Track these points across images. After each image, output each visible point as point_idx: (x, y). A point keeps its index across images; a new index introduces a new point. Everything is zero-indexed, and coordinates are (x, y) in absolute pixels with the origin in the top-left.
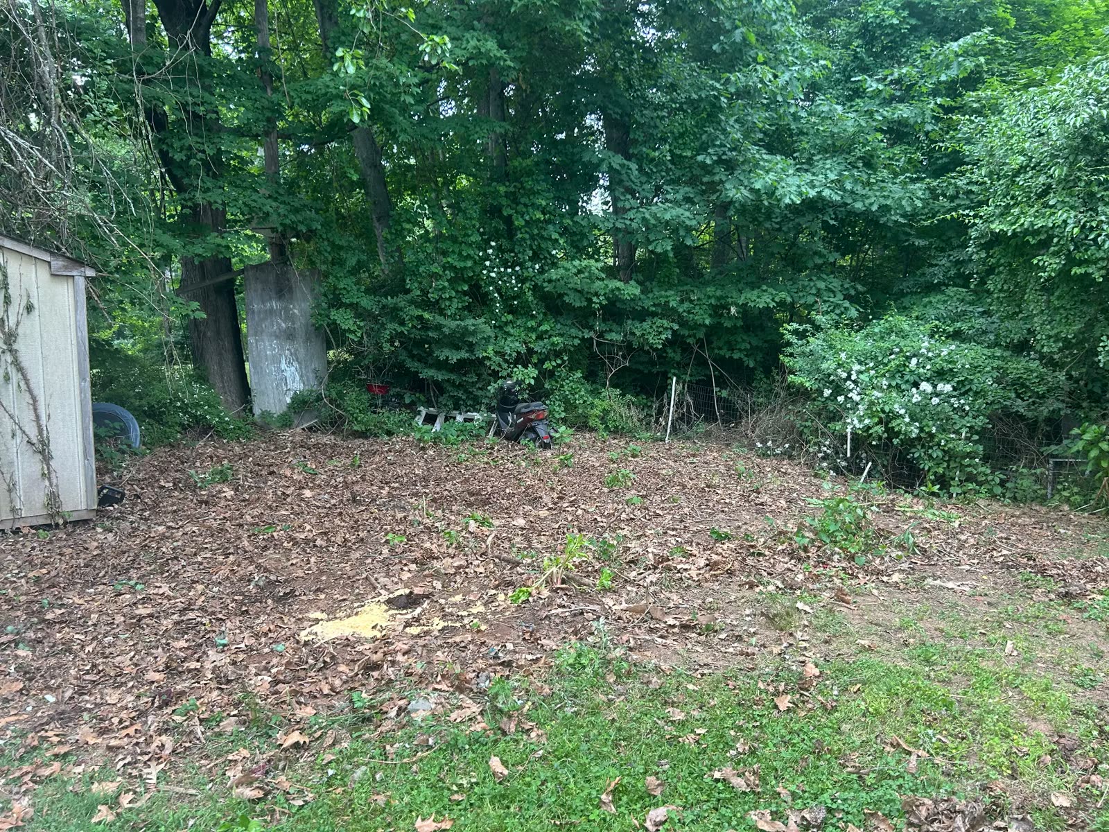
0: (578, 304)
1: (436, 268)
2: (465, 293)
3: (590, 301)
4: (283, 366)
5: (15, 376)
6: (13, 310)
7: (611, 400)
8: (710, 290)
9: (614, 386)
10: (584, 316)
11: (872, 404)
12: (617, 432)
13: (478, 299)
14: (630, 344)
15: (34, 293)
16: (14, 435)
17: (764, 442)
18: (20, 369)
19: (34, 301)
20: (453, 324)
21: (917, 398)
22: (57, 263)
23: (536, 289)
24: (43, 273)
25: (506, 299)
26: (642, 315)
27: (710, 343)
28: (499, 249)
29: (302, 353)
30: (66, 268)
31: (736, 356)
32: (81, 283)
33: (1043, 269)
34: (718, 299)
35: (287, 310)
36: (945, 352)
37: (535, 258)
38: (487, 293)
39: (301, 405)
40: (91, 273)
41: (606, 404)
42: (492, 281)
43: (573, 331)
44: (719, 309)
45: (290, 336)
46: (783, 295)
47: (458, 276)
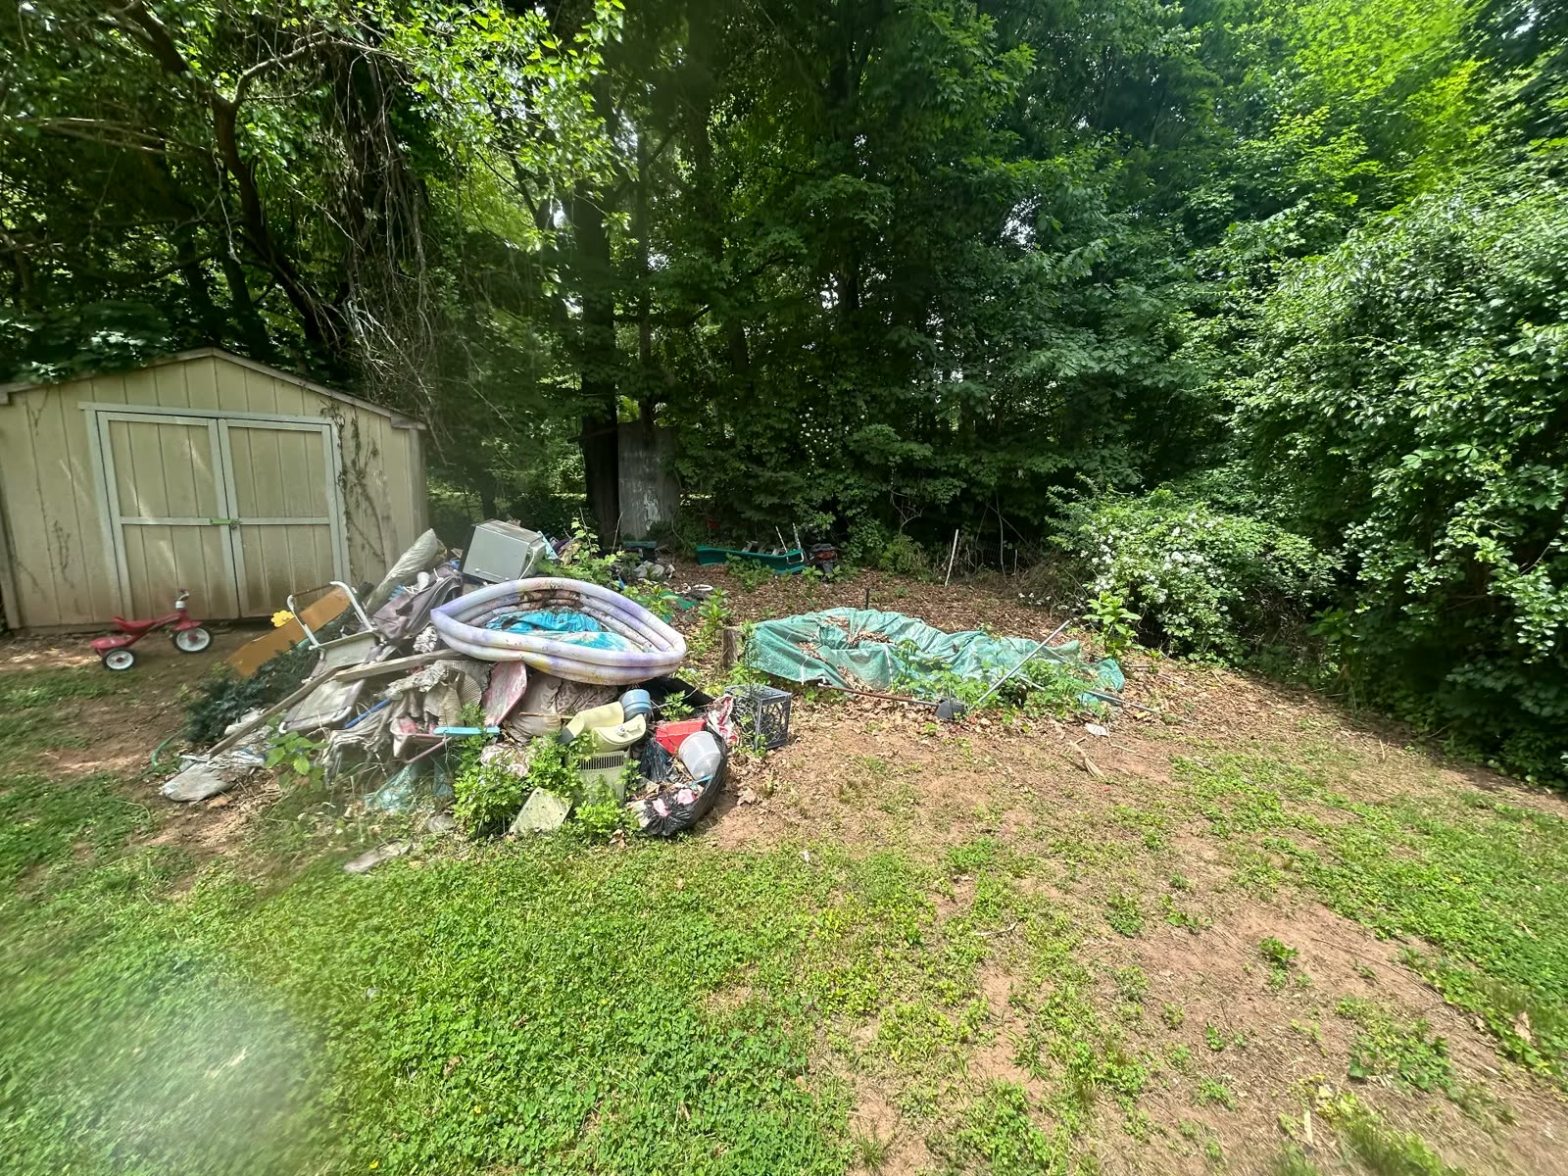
0: (875, 462)
1: (759, 429)
2: (785, 450)
3: (888, 460)
4: (646, 502)
5: (364, 504)
6: (363, 454)
7: (902, 545)
8: (1000, 455)
9: (905, 532)
10: (883, 473)
11: (1122, 568)
12: (905, 573)
13: (796, 456)
14: (923, 498)
15: (379, 442)
16: (363, 547)
17: (1027, 594)
18: (368, 498)
19: (379, 447)
20: (768, 474)
21: (1167, 566)
22: (396, 419)
23: (845, 447)
24: (386, 427)
25: (820, 456)
26: (934, 474)
27: (1001, 500)
28: (815, 415)
29: (660, 492)
30: (402, 422)
31: (1022, 514)
32: (415, 434)
33: (1294, 446)
34: (1009, 462)
35: (651, 459)
36: (1211, 524)
37: (845, 422)
38: (804, 450)
39: (657, 532)
40: (422, 427)
41: (896, 549)
42: (808, 440)
43: (874, 485)
44: (1008, 471)
45: (651, 479)
46: (1066, 461)
47: (778, 436)
